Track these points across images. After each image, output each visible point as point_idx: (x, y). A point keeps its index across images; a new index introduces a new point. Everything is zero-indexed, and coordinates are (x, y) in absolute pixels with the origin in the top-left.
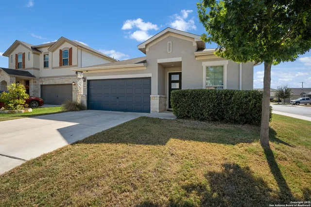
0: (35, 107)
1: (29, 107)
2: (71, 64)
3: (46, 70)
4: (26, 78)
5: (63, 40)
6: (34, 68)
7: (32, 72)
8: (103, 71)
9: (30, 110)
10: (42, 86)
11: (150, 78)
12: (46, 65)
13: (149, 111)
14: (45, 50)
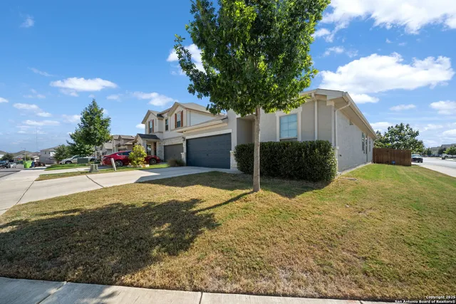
0: (154, 164)
1: (147, 164)
2: (182, 126)
3: (167, 132)
4: (154, 140)
5: (176, 105)
6: (159, 132)
7: (158, 135)
8: (196, 130)
9: (148, 166)
10: (165, 146)
11: (230, 133)
12: (167, 128)
13: (229, 168)
14: (165, 116)
